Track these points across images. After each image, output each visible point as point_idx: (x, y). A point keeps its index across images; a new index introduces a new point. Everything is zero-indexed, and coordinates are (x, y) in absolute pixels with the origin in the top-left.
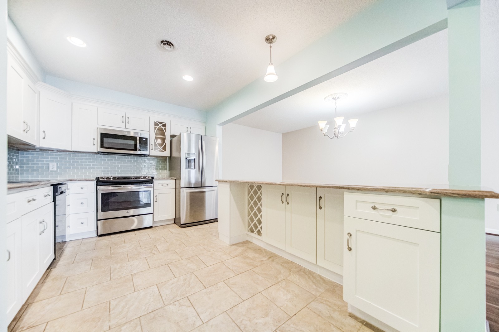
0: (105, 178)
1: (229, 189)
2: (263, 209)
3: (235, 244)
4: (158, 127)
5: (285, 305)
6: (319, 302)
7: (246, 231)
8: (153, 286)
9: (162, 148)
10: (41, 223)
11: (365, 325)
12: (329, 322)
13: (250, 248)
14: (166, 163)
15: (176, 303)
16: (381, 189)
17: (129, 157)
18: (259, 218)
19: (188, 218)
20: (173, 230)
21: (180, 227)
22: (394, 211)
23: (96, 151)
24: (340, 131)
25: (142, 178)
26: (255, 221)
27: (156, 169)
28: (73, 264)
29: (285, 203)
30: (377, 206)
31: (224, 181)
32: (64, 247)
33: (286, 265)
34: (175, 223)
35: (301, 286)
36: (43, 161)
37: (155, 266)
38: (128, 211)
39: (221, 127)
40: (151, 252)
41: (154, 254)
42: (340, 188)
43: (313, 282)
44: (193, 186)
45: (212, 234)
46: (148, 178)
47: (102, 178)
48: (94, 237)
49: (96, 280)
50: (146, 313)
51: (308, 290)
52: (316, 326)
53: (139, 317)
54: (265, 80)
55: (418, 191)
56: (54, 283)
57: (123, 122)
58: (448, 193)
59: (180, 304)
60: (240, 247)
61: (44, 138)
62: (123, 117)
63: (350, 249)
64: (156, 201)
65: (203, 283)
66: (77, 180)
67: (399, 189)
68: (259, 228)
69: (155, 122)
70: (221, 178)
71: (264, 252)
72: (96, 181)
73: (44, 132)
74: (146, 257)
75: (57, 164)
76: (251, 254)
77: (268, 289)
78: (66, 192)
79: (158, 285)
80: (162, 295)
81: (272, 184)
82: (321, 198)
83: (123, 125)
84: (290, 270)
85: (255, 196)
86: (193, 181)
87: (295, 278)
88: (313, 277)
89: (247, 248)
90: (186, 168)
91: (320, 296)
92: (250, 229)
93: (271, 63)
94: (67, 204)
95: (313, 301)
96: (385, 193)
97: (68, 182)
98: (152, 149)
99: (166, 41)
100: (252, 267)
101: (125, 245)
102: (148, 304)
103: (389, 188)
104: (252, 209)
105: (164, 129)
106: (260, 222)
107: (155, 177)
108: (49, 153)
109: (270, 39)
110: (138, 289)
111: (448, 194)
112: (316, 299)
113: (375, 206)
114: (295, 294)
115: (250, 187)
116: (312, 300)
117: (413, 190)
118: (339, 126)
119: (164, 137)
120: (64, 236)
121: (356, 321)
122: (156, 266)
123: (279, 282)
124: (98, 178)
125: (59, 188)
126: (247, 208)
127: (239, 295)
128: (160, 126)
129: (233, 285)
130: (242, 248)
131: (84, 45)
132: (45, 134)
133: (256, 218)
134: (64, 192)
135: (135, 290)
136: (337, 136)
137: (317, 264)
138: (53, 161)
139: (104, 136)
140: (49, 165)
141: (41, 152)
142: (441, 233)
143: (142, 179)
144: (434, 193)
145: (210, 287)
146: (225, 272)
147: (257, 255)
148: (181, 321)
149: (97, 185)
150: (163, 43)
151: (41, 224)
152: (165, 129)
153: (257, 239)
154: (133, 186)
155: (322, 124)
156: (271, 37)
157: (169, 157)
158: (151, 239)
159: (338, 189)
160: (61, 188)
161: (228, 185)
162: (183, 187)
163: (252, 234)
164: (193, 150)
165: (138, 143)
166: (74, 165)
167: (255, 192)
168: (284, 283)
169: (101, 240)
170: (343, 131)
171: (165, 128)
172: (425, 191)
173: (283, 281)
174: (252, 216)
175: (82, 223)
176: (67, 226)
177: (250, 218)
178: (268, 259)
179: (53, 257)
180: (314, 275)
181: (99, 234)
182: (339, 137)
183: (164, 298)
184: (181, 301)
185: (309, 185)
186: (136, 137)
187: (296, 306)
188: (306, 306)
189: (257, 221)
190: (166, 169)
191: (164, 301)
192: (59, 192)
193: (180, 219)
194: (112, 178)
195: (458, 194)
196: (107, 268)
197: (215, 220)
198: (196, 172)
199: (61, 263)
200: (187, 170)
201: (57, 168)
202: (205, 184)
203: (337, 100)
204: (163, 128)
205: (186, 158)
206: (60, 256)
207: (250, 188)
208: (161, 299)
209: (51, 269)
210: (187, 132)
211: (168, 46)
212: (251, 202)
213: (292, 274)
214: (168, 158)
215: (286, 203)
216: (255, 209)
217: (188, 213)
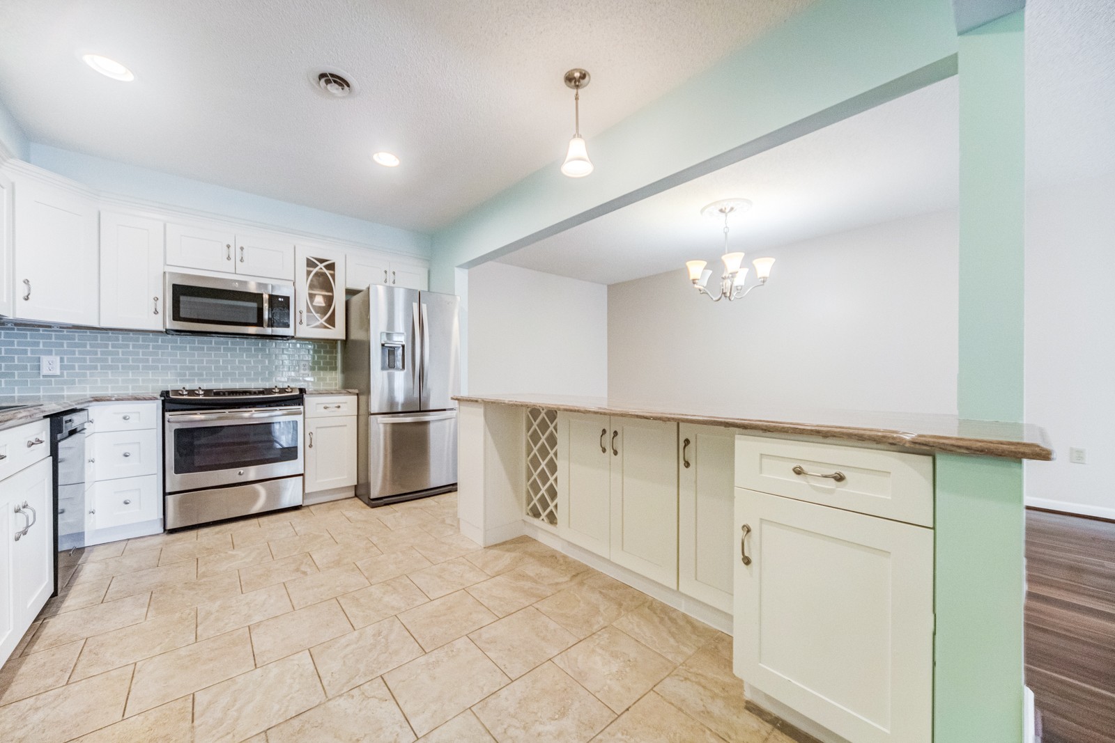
0: (185, 393)
1: (482, 419)
2: (560, 463)
3: (496, 545)
4: (315, 270)
5: (606, 688)
6: (682, 679)
7: (521, 513)
8: (301, 653)
9: (326, 321)
10: (17, 511)
11: (779, 728)
12: (702, 724)
13: (531, 555)
14: (334, 355)
15: (356, 692)
16: (812, 431)
17: (246, 341)
18: (551, 485)
19: (388, 483)
20: (349, 514)
21: (368, 505)
22: (839, 478)
23: (161, 328)
24: (736, 284)
25: (277, 390)
26: (543, 490)
27: (312, 369)
28: (103, 606)
29: (609, 451)
30: (805, 467)
31: (472, 401)
32: (80, 562)
33: (612, 594)
34: (356, 496)
35: (643, 642)
36: (25, 352)
37: (306, 603)
38: (242, 470)
39: (466, 271)
40: (297, 570)
41: (305, 573)
42: (727, 425)
43: (670, 632)
44: (400, 410)
45: (443, 522)
46: (291, 392)
47: (176, 392)
48: (158, 535)
49: (161, 643)
50: (281, 720)
51: (658, 651)
52: (672, 735)
53: (265, 732)
54: (566, 174)
55: (889, 438)
56: (53, 655)
57: (229, 258)
58: (947, 445)
59: (363, 693)
60: (508, 551)
61: (27, 298)
62: (228, 246)
63: (747, 561)
64: (311, 446)
65: (419, 641)
66: (113, 399)
67: (851, 431)
68: (551, 507)
69: (308, 260)
70: (464, 393)
71: (562, 561)
72: (160, 402)
73: (26, 282)
74: (284, 581)
75: (62, 361)
76: (532, 568)
77: (569, 650)
78: (84, 429)
79: (311, 650)
80: (321, 675)
81: (578, 411)
82: (687, 442)
83: (229, 266)
84: (620, 605)
85: (543, 435)
86: (400, 397)
87: (630, 622)
88: (671, 619)
89: (525, 553)
90: (383, 368)
91: (684, 663)
92: (531, 509)
93: (578, 134)
94: (87, 458)
95: (668, 676)
96: (821, 440)
97: (91, 404)
98: (301, 323)
99: (332, 75)
100: (534, 600)
101: (234, 553)
102: (288, 698)
103: (829, 429)
104: (535, 463)
105: (331, 274)
106: (553, 493)
107: (309, 388)
108: (41, 332)
109: (575, 78)
110: (265, 662)
111: (949, 448)
112: (675, 671)
113: (800, 468)
114: (629, 661)
115: (531, 412)
116: (667, 674)
117: (878, 436)
118: (733, 274)
119: (330, 294)
120: (81, 535)
121: (760, 719)
122: (309, 603)
123: (594, 634)
124: (165, 394)
125: (66, 422)
126: (524, 461)
127: (502, 668)
128: (321, 269)
129: (488, 643)
130: (513, 554)
131: (130, 77)
132: (29, 289)
133: (544, 484)
134: (78, 430)
135: (256, 665)
136: (728, 294)
137: (681, 589)
138: (50, 353)
139: (180, 291)
140: (39, 362)
141: (18, 330)
142: (934, 528)
143: (277, 395)
144: (920, 444)
145: (435, 651)
146: (471, 614)
147: (545, 571)
148: (365, 735)
149: (164, 410)
150: (323, 80)
151: (18, 514)
152: (333, 276)
153: (546, 531)
154: (254, 412)
155: (697, 269)
156: (577, 75)
157: (342, 341)
158: (297, 537)
159: (722, 428)
160: (70, 420)
161: (479, 411)
162: (376, 412)
163: (536, 522)
164: (400, 325)
165: (267, 308)
166: (106, 360)
167: (543, 426)
168: (606, 636)
169: (173, 541)
170: (742, 283)
171: (332, 272)
172: (903, 439)
173: (603, 630)
174: (535, 479)
175: (126, 503)
176: (87, 510)
177: (531, 485)
178: (571, 580)
179: (52, 591)
180: (674, 615)
181: (169, 527)
182: (732, 299)
183: (325, 683)
184: (366, 686)
185: (659, 415)
186: (262, 295)
187: (629, 689)
188: (652, 689)
189: (547, 490)
190: (335, 369)
191: (326, 688)
192: (65, 432)
193: (368, 485)
194: (201, 392)
195: (967, 448)
196: (188, 611)
197: (452, 488)
198: (406, 376)
199: (73, 601)
200: (385, 372)
201: (61, 369)
202: (427, 404)
203: (729, 215)
204: (328, 272)
205: (383, 345)
206: (68, 586)
207: (530, 416)
208: (319, 684)
209: (45, 619)
210: (386, 281)
211: (336, 86)
212: (533, 447)
213: (623, 613)
214: (339, 342)
215: (612, 451)
216: (543, 464)
217: (388, 474)
